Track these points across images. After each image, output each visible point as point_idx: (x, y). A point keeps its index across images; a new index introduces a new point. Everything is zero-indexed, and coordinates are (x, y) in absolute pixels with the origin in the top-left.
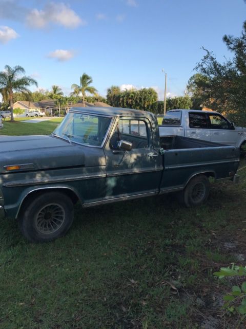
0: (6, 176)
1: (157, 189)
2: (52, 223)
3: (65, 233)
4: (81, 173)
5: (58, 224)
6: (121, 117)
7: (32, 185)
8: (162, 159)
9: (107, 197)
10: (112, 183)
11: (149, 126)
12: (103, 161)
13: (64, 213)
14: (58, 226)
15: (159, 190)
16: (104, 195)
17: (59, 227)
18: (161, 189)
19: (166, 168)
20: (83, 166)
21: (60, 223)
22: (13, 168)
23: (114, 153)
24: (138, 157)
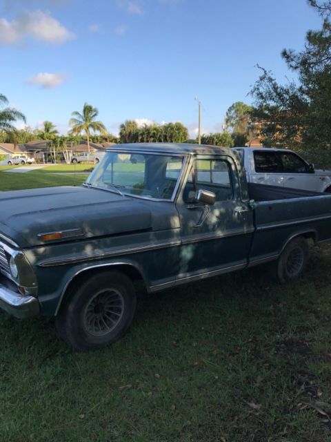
0: (41, 250)
1: (245, 260)
2: (105, 319)
3: (124, 332)
4: (147, 240)
5: (113, 319)
6: (195, 155)
7: (80, 263)
8: (252, 216)
9: (181, 275)
10: (187, 253)
11: (233, 167)
12: (176, 222)
13: (123, 302)
14: (114, 322)
15: (248, 261)
16: (177, 273)
17: (116, 324)
18: (251, 259)
19: (258, 228)
20: (149, 230)
21: (116, 318)
22: (50, 237)
23: (190, 209)
24: (221, 214)
